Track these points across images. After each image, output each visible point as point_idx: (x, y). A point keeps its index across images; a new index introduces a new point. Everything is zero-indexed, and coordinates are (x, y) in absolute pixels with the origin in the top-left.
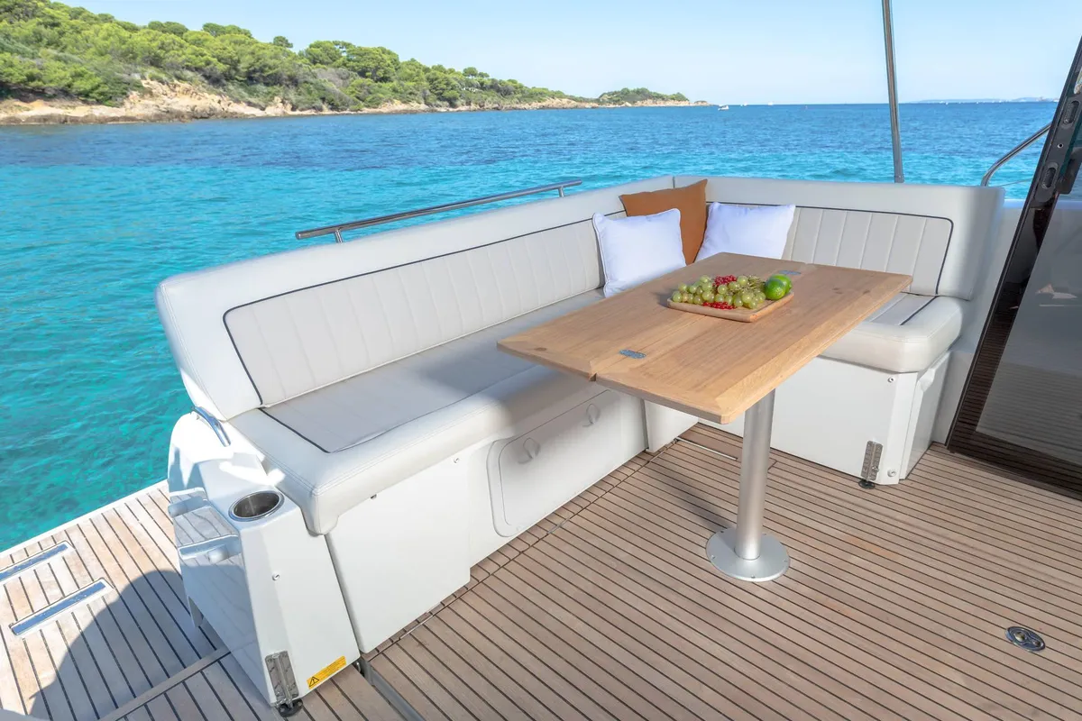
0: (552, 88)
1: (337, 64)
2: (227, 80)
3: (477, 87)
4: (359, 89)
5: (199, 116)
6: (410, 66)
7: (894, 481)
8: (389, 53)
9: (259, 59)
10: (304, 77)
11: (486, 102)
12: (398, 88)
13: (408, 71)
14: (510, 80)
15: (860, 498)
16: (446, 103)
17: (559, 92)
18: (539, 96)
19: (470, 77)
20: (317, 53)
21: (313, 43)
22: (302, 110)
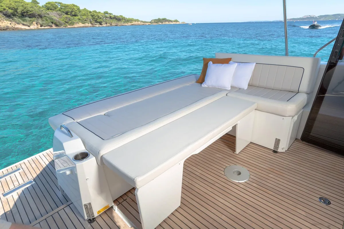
0: (135, 18)
1: (57, 10)
2: (13, 16)
3: (109, 18)
4: (66, 19)
5: (2, 29)
6: (84, 11)
7: (284, 151)
8: (76, 6)
9: (25, 8)
10: (44, 15)
11: (113, 23)
12: (81, 19)
13: (84, 12)
14: (120, 16)
15: (273, 156)
16: (98, 24)
17: (137, 20)
18: (131, 21)
19: (106, 15)
20: (49, 6)
21: (47, 2)
22: (45, 27)
